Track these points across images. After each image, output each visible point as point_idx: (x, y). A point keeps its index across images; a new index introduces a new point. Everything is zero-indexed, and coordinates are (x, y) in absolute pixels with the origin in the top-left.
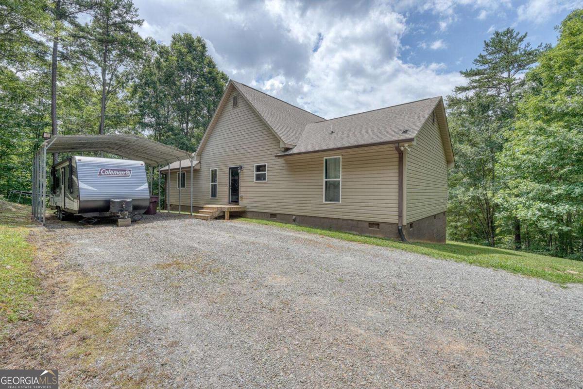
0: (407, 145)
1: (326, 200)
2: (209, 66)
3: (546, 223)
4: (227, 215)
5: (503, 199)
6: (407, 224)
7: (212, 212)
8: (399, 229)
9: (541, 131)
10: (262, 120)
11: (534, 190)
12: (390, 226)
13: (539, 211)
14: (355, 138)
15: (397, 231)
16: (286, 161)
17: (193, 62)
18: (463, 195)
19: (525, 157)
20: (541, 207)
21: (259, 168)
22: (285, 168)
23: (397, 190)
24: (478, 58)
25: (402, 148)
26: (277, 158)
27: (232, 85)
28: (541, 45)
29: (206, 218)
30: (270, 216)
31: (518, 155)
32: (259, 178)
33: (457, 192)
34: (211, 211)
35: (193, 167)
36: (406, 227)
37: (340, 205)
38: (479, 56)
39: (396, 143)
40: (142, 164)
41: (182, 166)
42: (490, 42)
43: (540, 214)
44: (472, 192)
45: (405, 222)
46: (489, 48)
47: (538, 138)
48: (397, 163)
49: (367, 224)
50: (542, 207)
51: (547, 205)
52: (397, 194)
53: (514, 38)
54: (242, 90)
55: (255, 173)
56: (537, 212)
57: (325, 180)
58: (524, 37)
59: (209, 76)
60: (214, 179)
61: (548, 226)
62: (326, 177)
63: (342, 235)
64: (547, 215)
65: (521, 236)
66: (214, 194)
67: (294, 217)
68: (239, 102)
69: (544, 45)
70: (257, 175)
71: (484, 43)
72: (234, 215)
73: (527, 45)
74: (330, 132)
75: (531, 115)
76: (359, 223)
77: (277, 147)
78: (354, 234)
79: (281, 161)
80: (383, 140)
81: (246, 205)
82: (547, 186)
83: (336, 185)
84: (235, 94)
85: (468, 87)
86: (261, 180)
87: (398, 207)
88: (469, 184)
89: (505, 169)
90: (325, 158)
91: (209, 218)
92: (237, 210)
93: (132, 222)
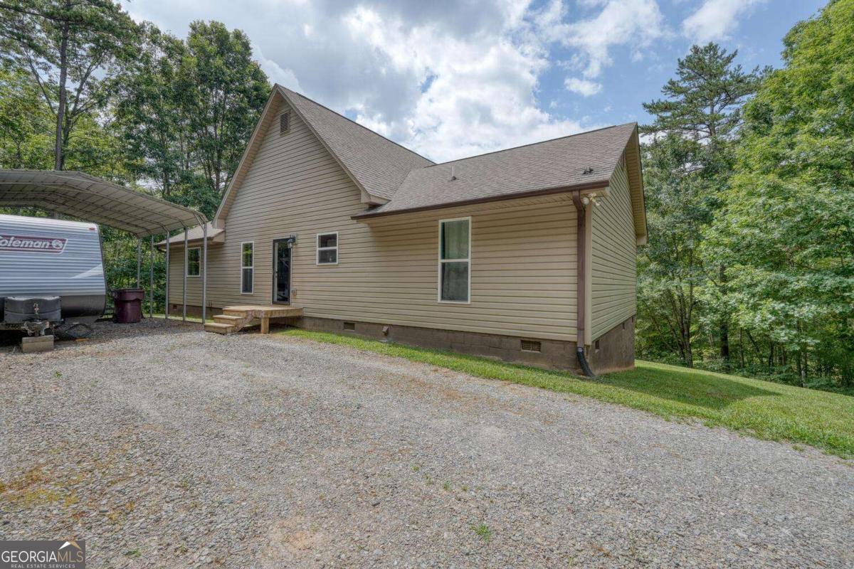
0: (595, 194)
1: (443, 298)
2: (254, 78)
3: (783, 334)
4: (264, 325)
5: (712, 294)
6: (593, 342)
7: (236, 320)
8: (578, 353)
9: (774, 190)
10: (329, 155)
11: (762, 281)
12: (562, 346)
13: (772, 313)
14: (495, 185)
15: (575, 356)
16: (372, 227)
17: (225, 69)
18: (652, 288)
19: (746, 231)
20: (774, 308)
21: (326, 240)
22: (370, 239)
23: (574, 280)
24: (669, 85)
25: (586, 201)
26: (355, 221)
27: (278, 93)
28: (757, 69)
29: (222, 331)
30: (342, 326)
31: (734, 227)
32: (326, 257)
33: (642, 285)
34: (235, 317)
35: (209, 239)
36: (591, 348)
37: (469, 307)
38: (669, 83)
39: (575, 190)
40: (93, 229)
41: (189, 238)
42: (687, 61)
43: (773, 318)
44: (663, 284)
45: (589, 340)
46: (685, 70)
47: (771, 201)
48: (574, 230)
49: (518, 341)
50: (776, 308)
51: (782, 305)
52: (575, 287)
53: (718, 57)
54: (295, 102)
55: (318, 249)
56: (770, 316)
57: (440, 261)
58: (733, 56)
59: (255, 93)
60: (248, 259)
61: (786, 338)
62: (443, 257)
63: (474, 364)
64: (784, 320)
65: (730, 348)
66: (247, 287)
67: (385, 329)
68: (291, 124)
69: (762, 68)
70: (322, 253)
71: (677, 62)
72: (277, 325)
73: (737, 68)
74: (450, 178)
75: (757, 166)
76: (504, 339)
77: (355, 202)
78: (494, 362)
79: (363, 226)
80: (548, 186)
81: (301, 306)
82: (782, 276)
83: (461, 271)
84: (284, 111)
85: (654, 127)
86: (329, 261)
87: (576, 311)
88: (658, 273)
89: (716, 250)
90: (441, 222)
91: (229, 330)
92: (285, 315)
93: (55, 341)
